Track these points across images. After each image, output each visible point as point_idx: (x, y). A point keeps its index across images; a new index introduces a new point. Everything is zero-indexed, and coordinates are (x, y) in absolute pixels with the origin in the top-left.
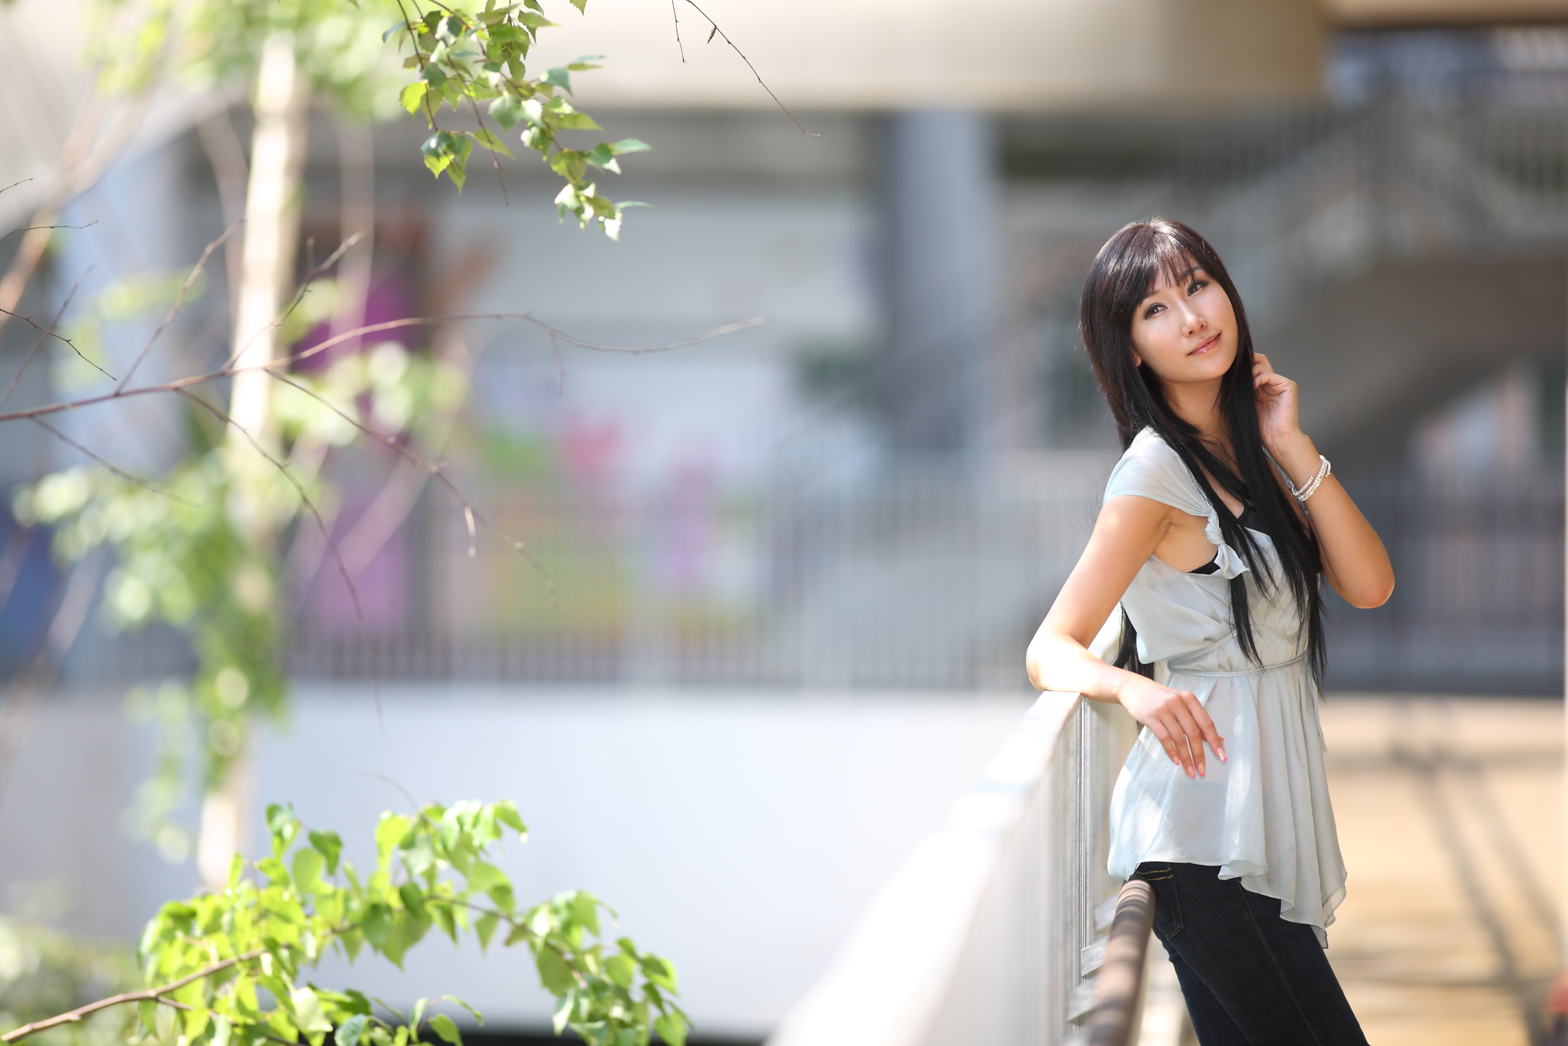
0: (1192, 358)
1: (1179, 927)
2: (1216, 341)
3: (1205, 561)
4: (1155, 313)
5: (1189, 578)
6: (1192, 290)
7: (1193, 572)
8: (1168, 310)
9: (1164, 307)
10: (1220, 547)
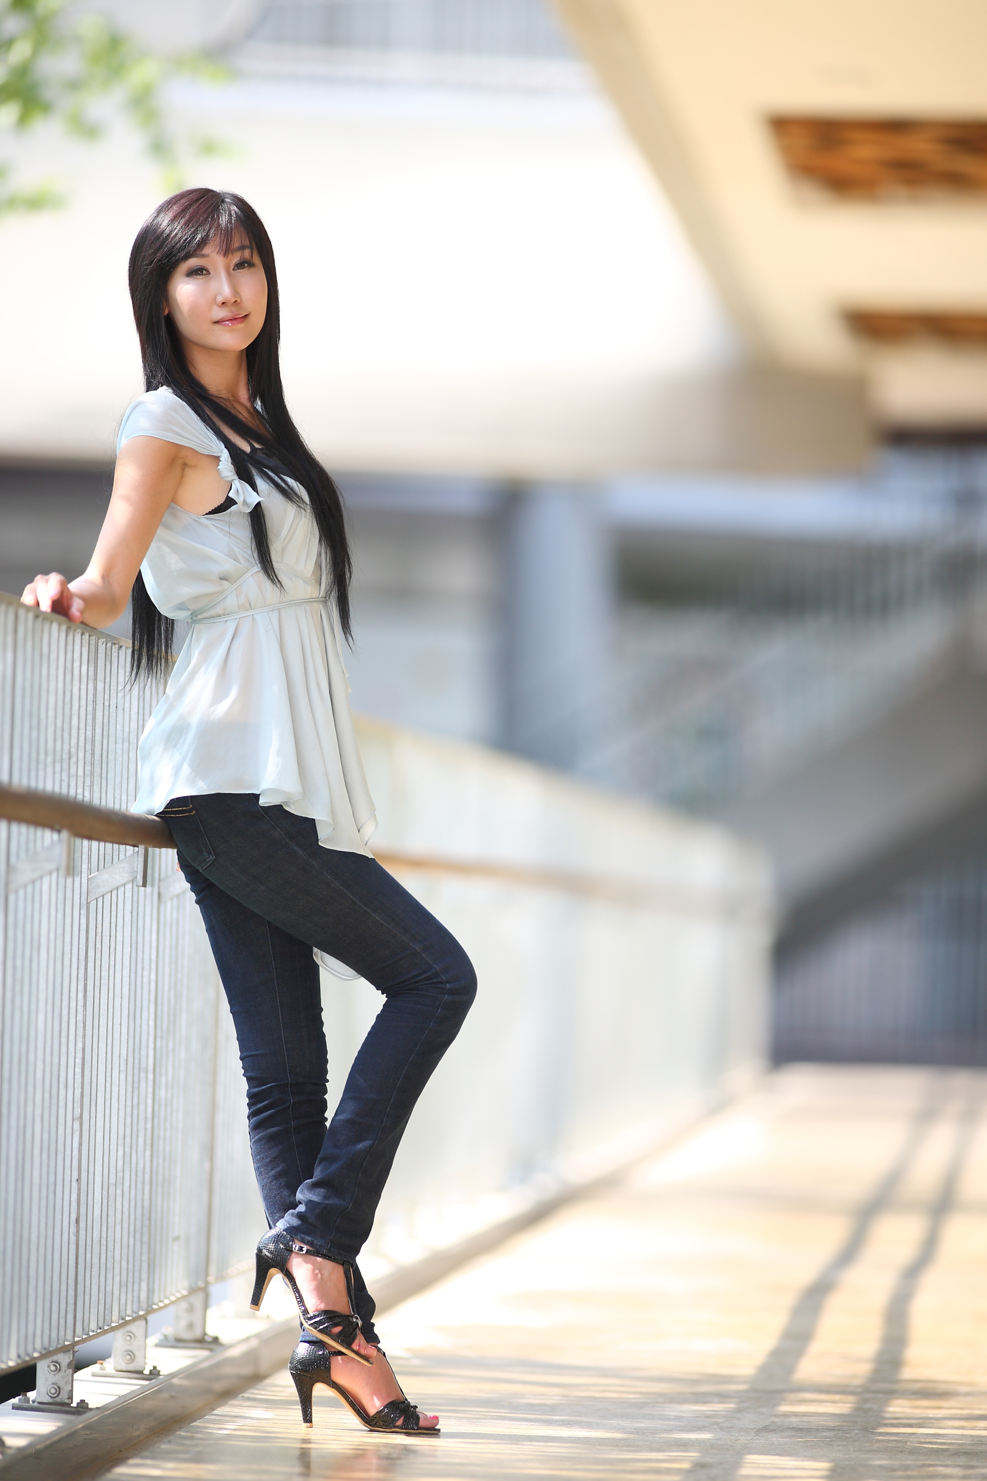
0: (217, 326)
1: (211, 857)
2: (243, 319)
3: (220, 500)
4: (199, 274)
5: (204, 520)
6: (240, 265)
7: (210, 513)
8: (211, 275)
9: (208, 273)
10: (234, 483)
